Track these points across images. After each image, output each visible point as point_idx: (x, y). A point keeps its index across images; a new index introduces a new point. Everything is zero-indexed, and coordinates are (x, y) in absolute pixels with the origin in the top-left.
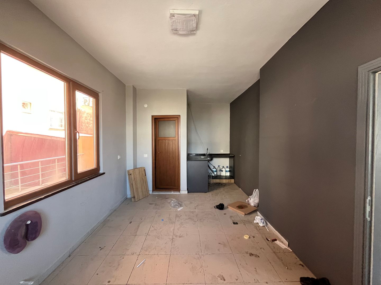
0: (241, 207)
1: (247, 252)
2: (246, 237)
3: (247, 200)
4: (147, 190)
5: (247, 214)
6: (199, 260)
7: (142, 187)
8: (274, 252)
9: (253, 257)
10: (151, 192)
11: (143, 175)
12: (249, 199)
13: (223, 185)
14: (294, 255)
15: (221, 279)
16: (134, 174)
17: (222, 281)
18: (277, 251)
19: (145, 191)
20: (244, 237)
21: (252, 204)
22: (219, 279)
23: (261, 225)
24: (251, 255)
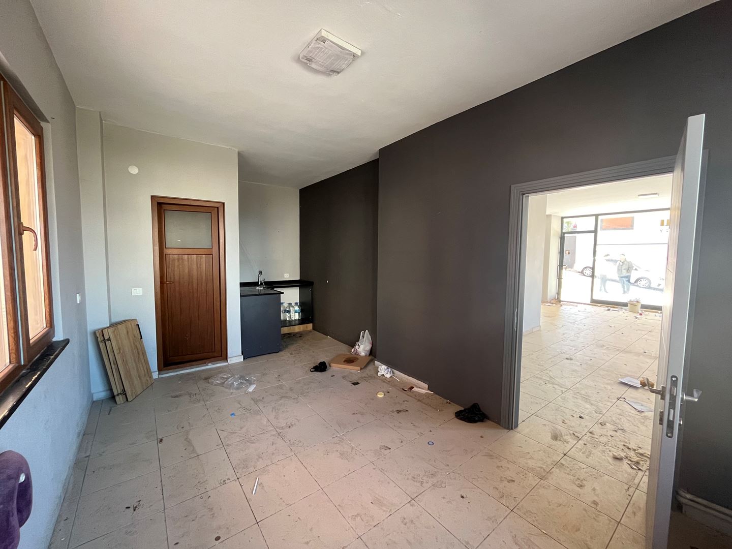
0: (350, 361)
1: (393, 410)
2: (381, 395)
3: (353, 350)
4: (149, 372)
5: (364, 368)
6: (343, 442)
7: (137, 366)
8: (419, 400)
9: (401, 414)
10: (155, 375)
11: (135, 337)
12: (357, 347)
13: (298, 335)
14: (437, 396)
15: (386, 450)
16: (115, 336)
17: (389, 451)
18: (419, 398)
19: (145, 375)
20: (378, 396)
21: (363, 354)
22: (383, 451)
23: (388, 376)
24: (399, 412)
